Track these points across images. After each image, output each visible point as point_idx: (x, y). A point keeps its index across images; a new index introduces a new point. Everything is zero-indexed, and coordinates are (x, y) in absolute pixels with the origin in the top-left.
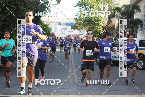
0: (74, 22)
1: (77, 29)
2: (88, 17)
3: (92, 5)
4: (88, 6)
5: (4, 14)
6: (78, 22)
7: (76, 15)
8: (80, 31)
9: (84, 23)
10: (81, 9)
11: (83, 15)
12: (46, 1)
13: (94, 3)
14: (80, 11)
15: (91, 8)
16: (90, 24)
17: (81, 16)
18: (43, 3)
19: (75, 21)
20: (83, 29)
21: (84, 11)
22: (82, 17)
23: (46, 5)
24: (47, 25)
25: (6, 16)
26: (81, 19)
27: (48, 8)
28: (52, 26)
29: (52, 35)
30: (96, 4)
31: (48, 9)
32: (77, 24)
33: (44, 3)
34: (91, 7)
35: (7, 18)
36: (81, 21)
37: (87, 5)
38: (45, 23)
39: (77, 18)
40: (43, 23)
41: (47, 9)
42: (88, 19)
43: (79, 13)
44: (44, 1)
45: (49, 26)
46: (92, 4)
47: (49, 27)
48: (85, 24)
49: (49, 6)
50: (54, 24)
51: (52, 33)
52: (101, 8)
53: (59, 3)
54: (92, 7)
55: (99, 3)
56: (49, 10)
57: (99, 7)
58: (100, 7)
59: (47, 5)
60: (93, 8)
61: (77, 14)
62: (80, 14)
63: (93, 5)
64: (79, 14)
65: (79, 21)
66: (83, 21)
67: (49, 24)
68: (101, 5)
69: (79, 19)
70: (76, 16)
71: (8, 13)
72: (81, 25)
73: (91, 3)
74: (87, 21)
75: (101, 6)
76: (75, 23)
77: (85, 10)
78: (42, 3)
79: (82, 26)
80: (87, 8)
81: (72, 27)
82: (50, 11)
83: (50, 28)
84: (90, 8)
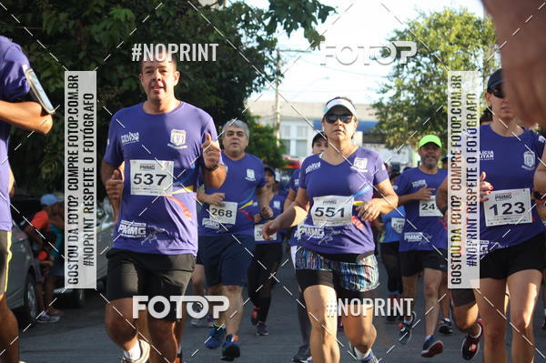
0: (375, 119)
1: (383, 146)
2: (425, 97)
3: (442, 53)
4: (425, 56)
5: (107, 89)
6: (390, 116)
7: (379, 89)
8: (396, 150)
9: (410, 120)
10: (398, 67)
11: (406, 92)
12: (264, 38)
13: (447, 44)
14: (394, 76)
15: (439, 65)
16: (434, 124)
17: (398, 95)
18: (256, 44)
19: (376, 114)
20: (407, 142)
21: (412, 76)
22: (402, 98)
23: (267, 54)
24: (272, 131)
25: (114, 96)
26: (398, 106)
27: (275, 65)
28: (289, 135)
29: (291, 167)
30: (457, 49)
31: (275, 68)
32: (385, 126)
33: (258, 44)
34: (436, 61)
35: (117, 101)
36: (401, 111)
37: (421, 53)
38: (263, 123)
39: (385, 102)
40: (253, 123)
41: (270, 66)
42: (427, 104)
43: (393, 84)
44: (259, 39)
45: (278, 135)
46: (442, 48)
47: (278, 137)
48: (414, 125)
49: (279, 58)
50: (298, 127)
51: (289, 158)
52: (477, 64)
53: (317, 47)
54: (443, 60)
55: (466, 46)
56: (278, 73)
57: (466, 61)
58: (472, 60)
59: (271, 53)
60: (446, 64)
61: (386, 85)
62: (396, 88)
63: (444, 54)
64: (391, 88)
65: (393, 114)
66: (406, 114)
67: (278, 125)
68: (476, 53)
69: (392, 105)
70: (381, 95)
71: (120, 85)
72: (401, 129)
73: (438, 45)
74: (422, 112)
75: (476, 57)
76: (378, 120)
77: (413, 72)
78: (250, 46)
79: (402, 132)
80: (422, 63)
81: (367, 137)
82: (282, 76)
83: (281, 141)
84: (433, 66)
